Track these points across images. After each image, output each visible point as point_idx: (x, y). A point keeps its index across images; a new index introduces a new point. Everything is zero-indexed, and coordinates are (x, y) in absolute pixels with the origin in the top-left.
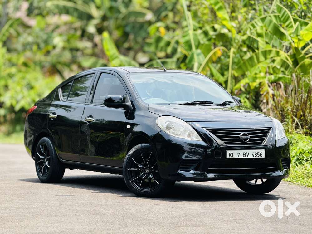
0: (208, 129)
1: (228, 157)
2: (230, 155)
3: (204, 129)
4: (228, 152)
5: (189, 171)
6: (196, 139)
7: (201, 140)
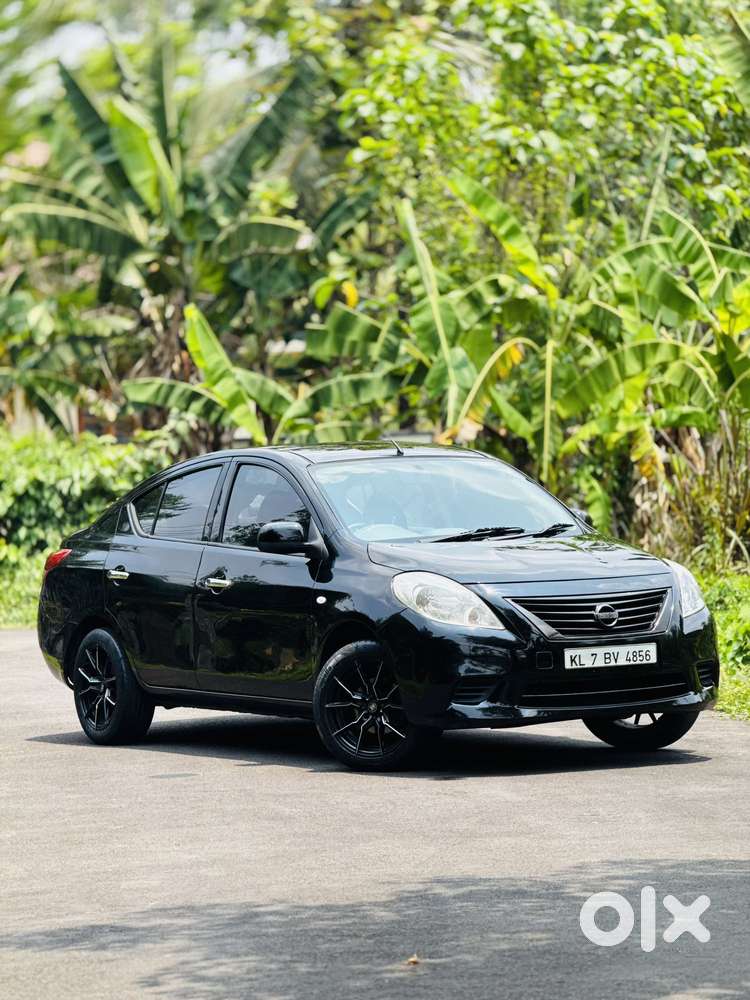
0: (517, 600)
1: (568, 665)
2: (573, 660)
3: (509, 600)
4: (568, 653)
5: (479, 703)
6: (489, 625)
7: (502, 627)
